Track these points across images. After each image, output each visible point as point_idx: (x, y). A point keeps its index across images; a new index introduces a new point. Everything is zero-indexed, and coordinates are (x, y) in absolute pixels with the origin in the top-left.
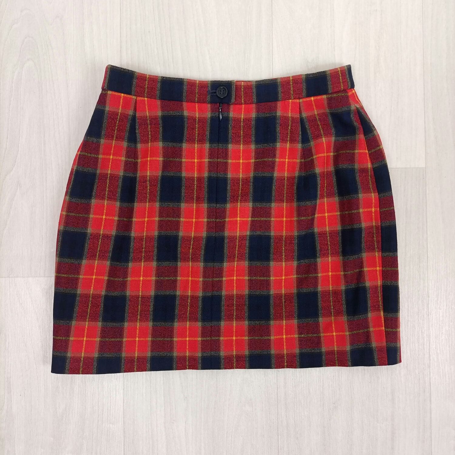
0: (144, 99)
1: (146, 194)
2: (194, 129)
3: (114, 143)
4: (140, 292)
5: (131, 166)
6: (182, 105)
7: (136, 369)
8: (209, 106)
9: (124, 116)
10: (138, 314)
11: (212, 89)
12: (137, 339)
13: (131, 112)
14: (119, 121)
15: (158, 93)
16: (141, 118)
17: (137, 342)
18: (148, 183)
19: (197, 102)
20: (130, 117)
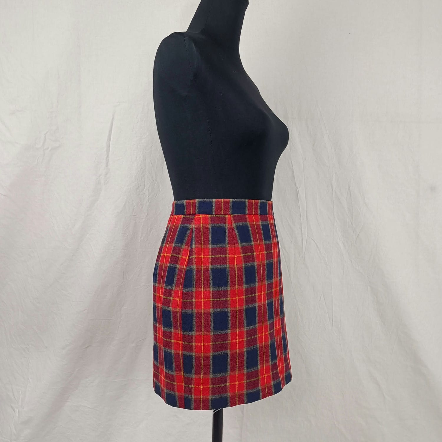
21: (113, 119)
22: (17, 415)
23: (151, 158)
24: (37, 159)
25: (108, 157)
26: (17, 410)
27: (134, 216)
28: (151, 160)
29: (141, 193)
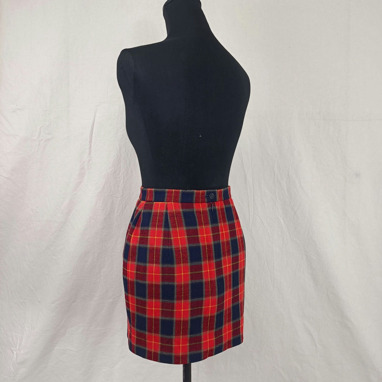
0: (171, 203)
1: (180, 258)
2: (201, 218)
3: (156, 229)
4: (182, 318)
5: (167, 242)
6: (193, 205)
7: (181, 362)
8: (207, 204)
9: (161, 214)
10: (181, 331)
11: (207, 195)
12: (181, 345)
13: (165, 211)
14: (159, 217)
15: (180, 199)
16: (170, 213)
17: (181, 347)
18: (181, 252)
19: (201, 203)
20: (164, 214)
21: (95, 116)
22: (15, 356)
23: (126, 149)
24: (33, 149)
25: (90, 147)
26: (15, 352)
27: (111, 195)
28: (126, 150)
29: (117, 177)
